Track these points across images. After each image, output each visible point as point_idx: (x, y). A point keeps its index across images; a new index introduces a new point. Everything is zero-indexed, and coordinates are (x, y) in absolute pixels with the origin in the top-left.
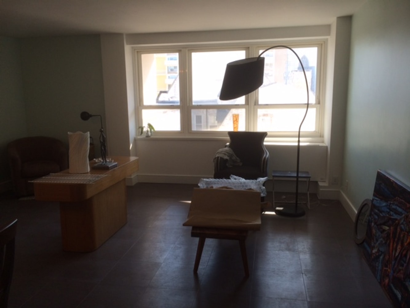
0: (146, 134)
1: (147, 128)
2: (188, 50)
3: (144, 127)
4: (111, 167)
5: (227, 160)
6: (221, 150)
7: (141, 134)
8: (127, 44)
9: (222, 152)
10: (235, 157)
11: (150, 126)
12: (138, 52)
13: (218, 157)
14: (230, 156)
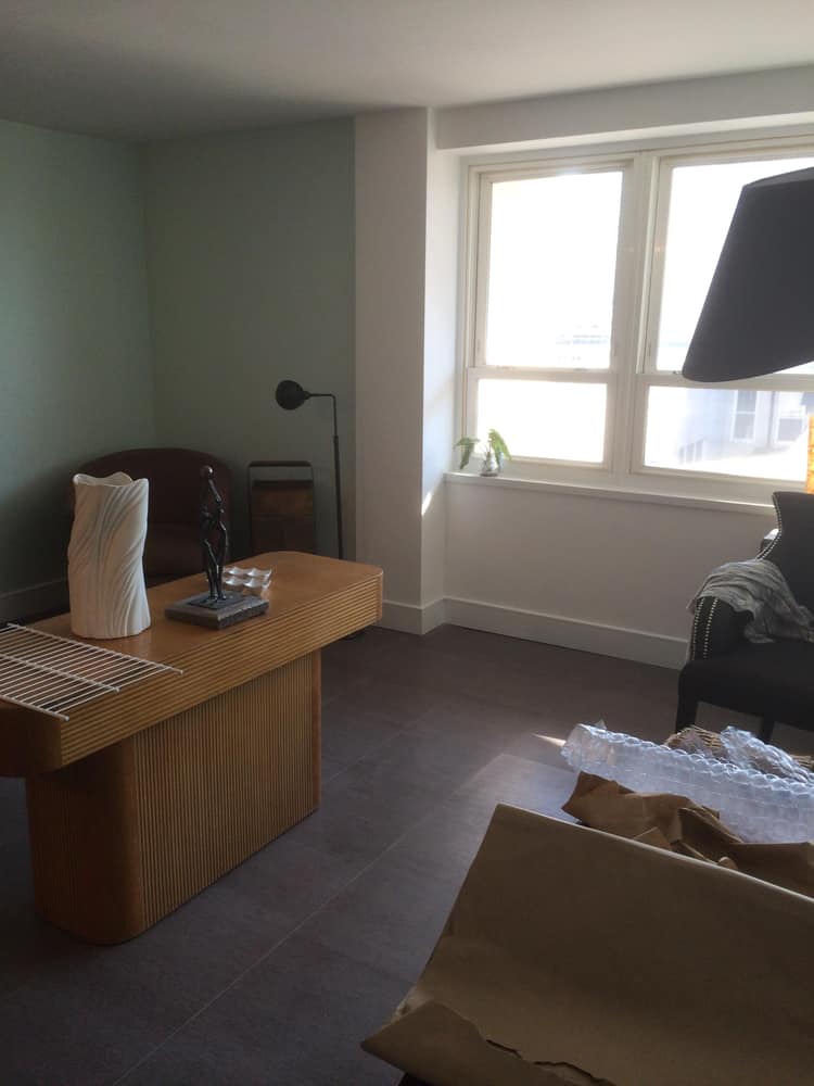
0: (480, 466)
1: (488, 445)
2: (661, 159)
3: (478, 441)
4: (223, 620)
5: (747, 615)
6: (728, 567)
7: (462, 467)
8: (439, 146)
9: (731, 576)
10: (788, 604)
11: (495, 438)
12: (480, 175)
13: (710, 599)
14: (768, 598)
